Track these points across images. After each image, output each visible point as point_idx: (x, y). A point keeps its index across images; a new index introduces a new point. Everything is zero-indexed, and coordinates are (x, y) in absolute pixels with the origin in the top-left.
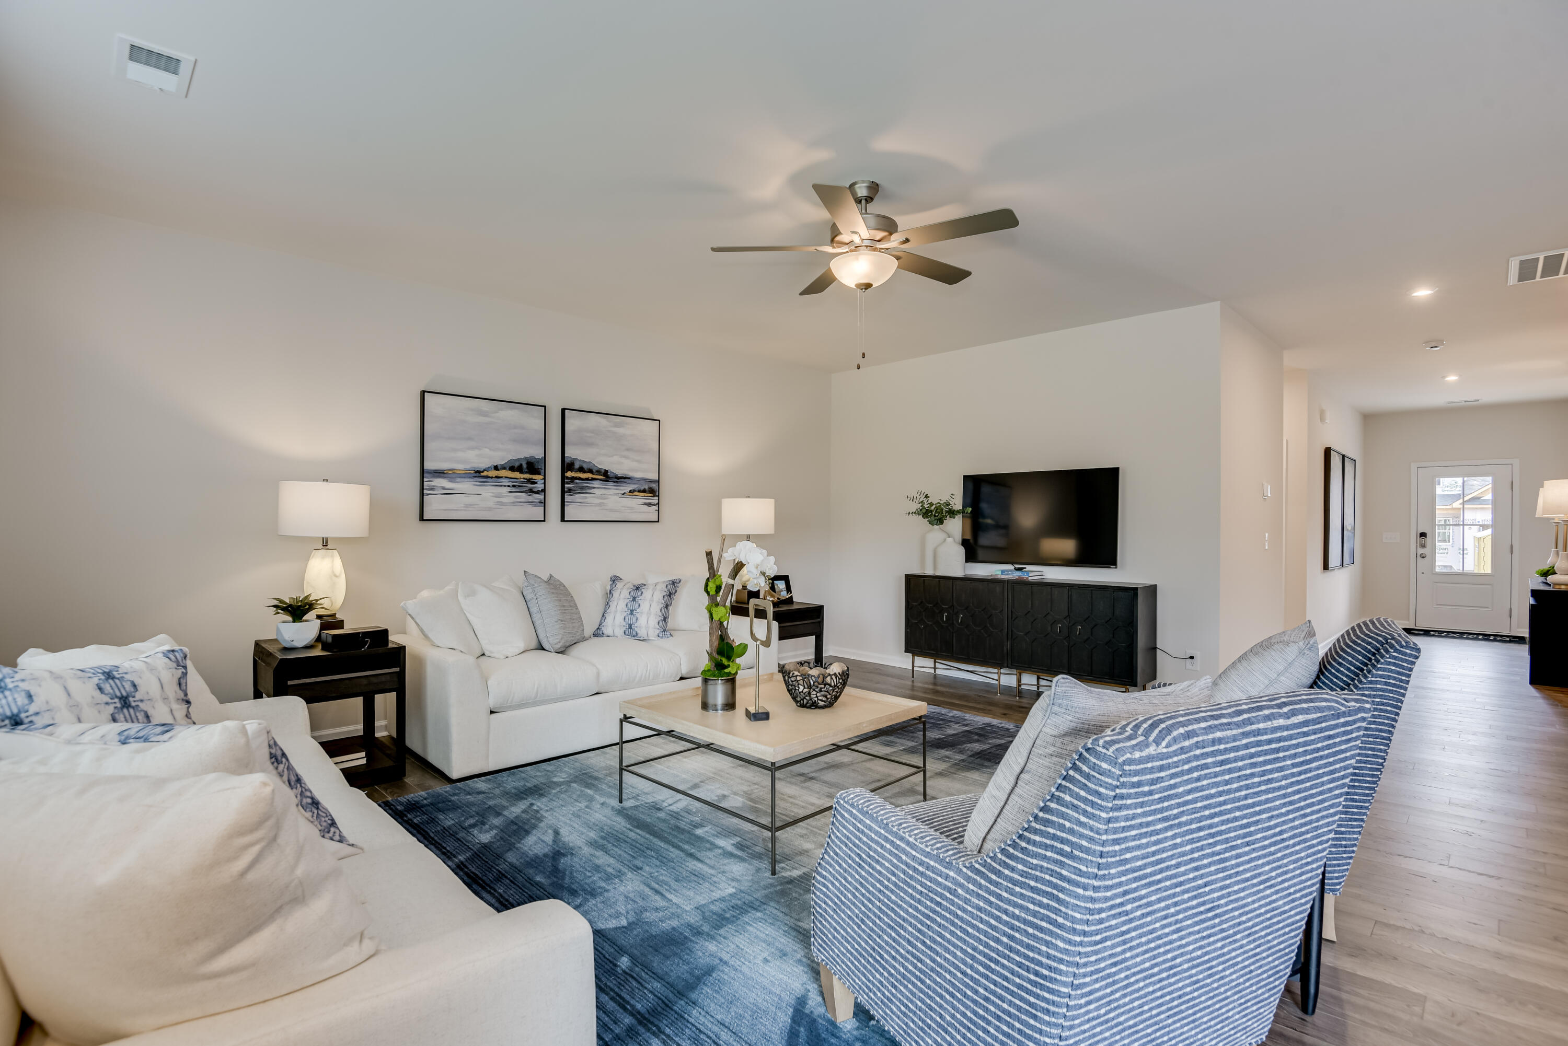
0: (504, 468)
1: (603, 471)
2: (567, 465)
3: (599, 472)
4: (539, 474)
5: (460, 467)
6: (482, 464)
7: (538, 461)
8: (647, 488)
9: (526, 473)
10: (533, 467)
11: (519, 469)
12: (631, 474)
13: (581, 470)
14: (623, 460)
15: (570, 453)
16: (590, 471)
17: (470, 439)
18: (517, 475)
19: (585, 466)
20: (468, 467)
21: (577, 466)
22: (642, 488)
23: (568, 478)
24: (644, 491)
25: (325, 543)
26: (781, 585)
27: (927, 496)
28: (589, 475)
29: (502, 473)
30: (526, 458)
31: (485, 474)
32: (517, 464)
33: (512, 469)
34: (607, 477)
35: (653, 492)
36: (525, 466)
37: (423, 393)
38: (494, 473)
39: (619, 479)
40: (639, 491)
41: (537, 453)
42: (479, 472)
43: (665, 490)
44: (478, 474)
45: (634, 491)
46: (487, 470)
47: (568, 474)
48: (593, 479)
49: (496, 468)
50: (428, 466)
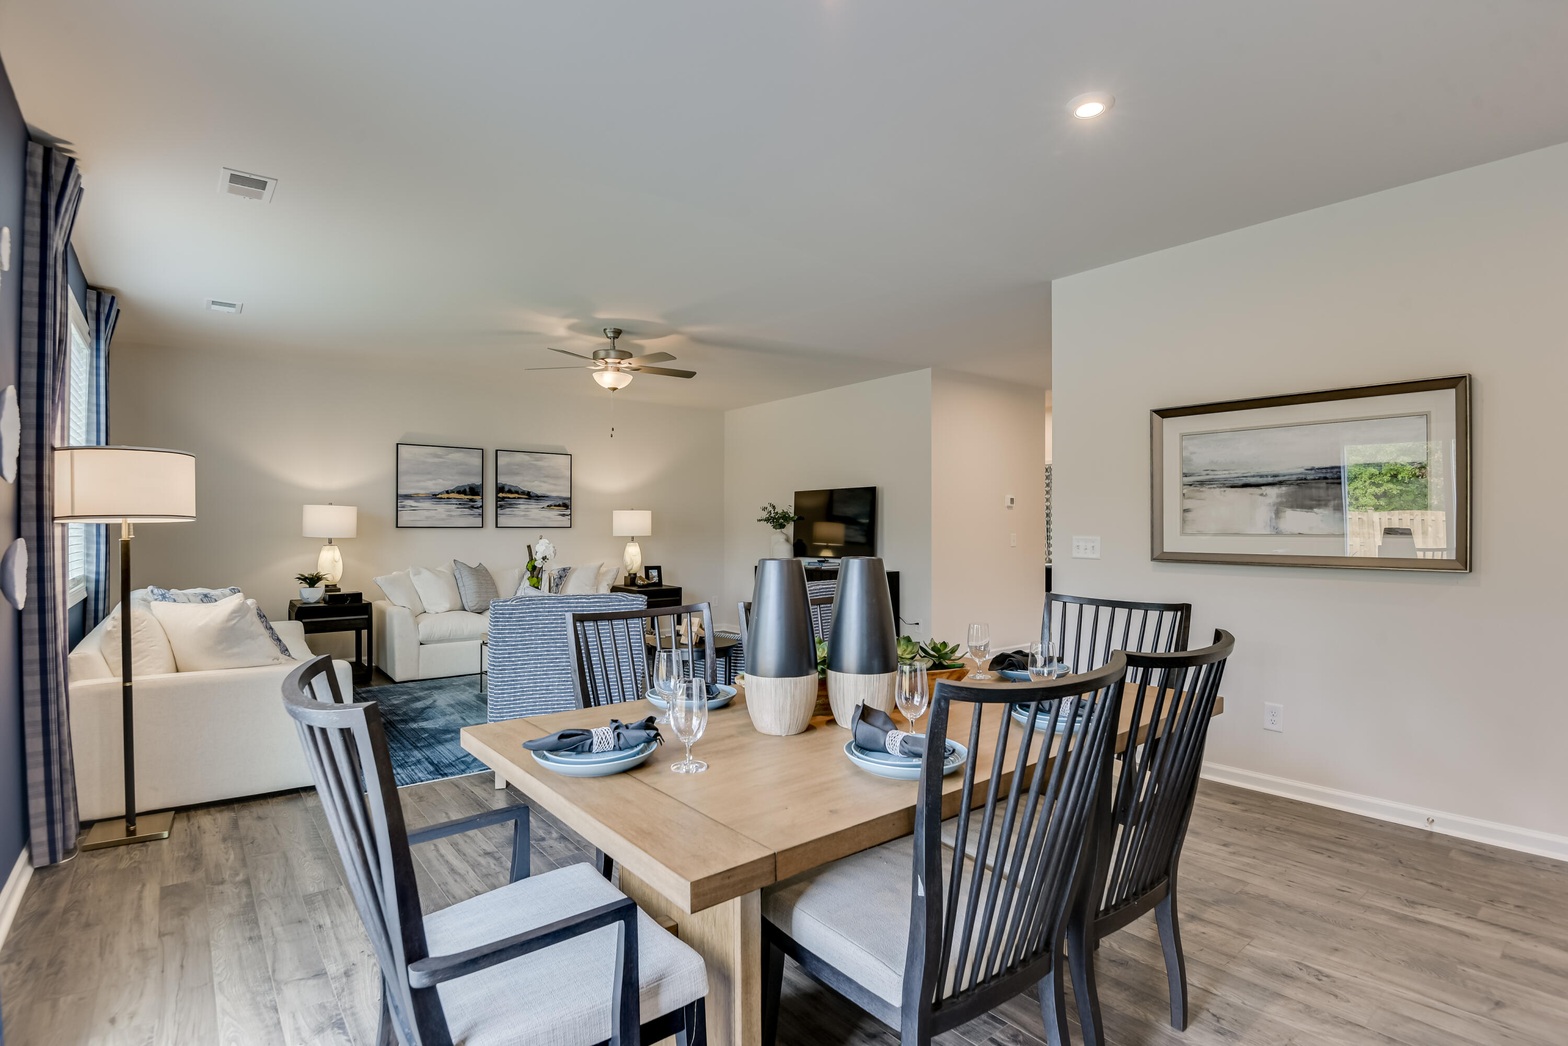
0: (453, 492)
1: (526, 492)
2: (500, 489)
3: (523, 493)
4: (479, 495)
5: (422, 492)
6: (437, 489)
7: (477, 486)
8: (561, 503)
9: (469, 495)
10: (474, 491)
11: (464, 492)
12: (548, 494)
13: (510, 492)
14: (542, 484)
15: (502, 480)
16: (517, 492)
17: (429, 473)
18: (462, 496)
19: (513, 489)
20: (428, 492)
21: (506, 489)
22: (558, 504)
23: (499, 497)
24: (559, 506)
25: (330, 542)
26: (654, 573)
27: (774, 507)
28: (517, 496)
29: (452, 495)
30: (468, 485)
31: (440, 496)
32: (462, 489)
33: (459, 492)
34: (529, 496)
35: (566, 506)
36: (468, 490)
37: (398, 444)
38: (446, 496)
39: (538, 498)
40: (555, 506)
41: (477, 481)
42: (436, 495)
43: (576, 504)
44: (435, 497)
45: (551, 506)
46: (441, 493)
47: (501, 495)
48: (519, 498)
49: (447, 492)
50: (401, 492)
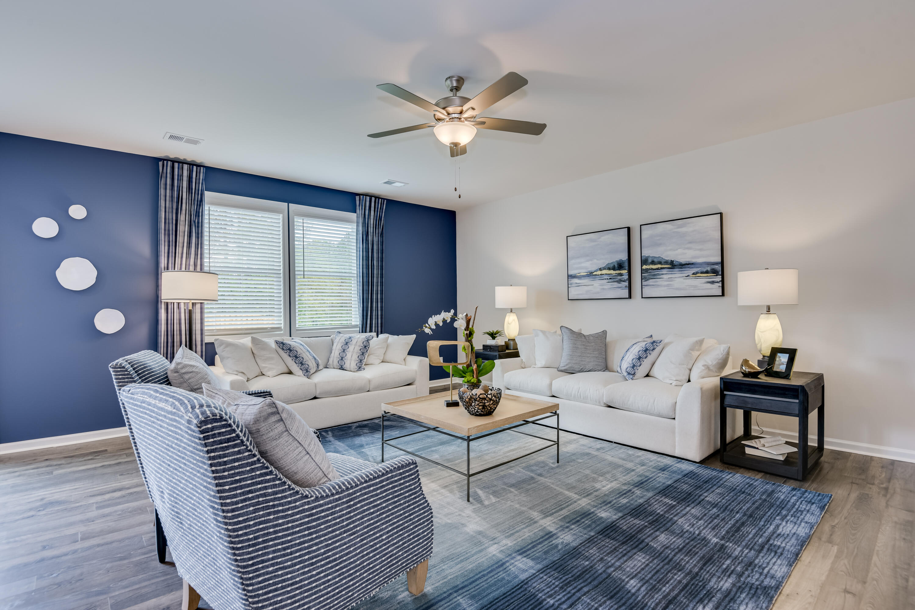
0: (604, 269)
1: (670, 261)
2: (644, 261)
3: (666, 262)
4: (625, 269)
5: (582, 272)
7: (625, 262)
8: (709, 270)
9: (617, 270)
10: (622, 266)
11: (614, 269)
12: (694, 261)
13: (653, 263)
16: (660, 263)
18: (612, 272)
19: (656, 260)
20: (587, 271)
21: (650, 260)
22: (705, 270)
24: (707, 272)
26: (783, 359)
28: (659, 266)
29: (604, 272)
30: (617, 261)
31: (595, 273)
32: (612, 265)
33: (609, 269)
34: (673, 265)
35: (717, 272)
36: (616, 266)
37: (568, 236)
38: (599, 273)
39: (682, 266)
40: (702, 273)
41: (624, 258)
42: (592, 273)
43: (731, 269)
45: (697, 273)
46: (596, 271)
47: (644, 267)
48: (662, 268)
49: (600, 269)
50: (570, 273)
